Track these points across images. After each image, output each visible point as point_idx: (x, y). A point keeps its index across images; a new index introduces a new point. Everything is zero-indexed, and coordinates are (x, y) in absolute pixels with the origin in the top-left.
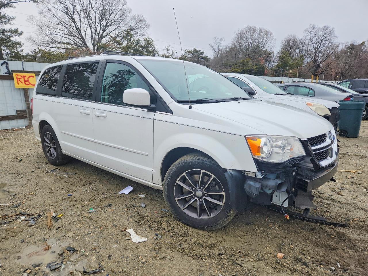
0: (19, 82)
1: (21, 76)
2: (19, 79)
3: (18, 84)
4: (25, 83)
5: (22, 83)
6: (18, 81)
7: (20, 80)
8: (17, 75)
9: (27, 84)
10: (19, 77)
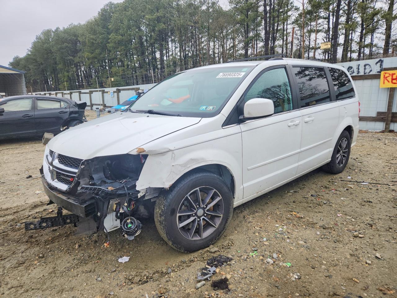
0: (386, 81)
1: (390, 74)
2: (386, 77)
3: (384, 83)
4: (392, 82)
5: (389, 82)
6: (384, 80)
7: (388, 78)
8: (385, 73)
9: (395, 83)
10: (387, 75)
